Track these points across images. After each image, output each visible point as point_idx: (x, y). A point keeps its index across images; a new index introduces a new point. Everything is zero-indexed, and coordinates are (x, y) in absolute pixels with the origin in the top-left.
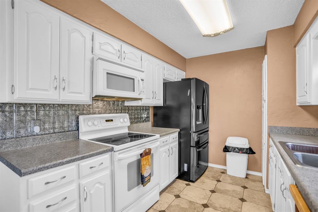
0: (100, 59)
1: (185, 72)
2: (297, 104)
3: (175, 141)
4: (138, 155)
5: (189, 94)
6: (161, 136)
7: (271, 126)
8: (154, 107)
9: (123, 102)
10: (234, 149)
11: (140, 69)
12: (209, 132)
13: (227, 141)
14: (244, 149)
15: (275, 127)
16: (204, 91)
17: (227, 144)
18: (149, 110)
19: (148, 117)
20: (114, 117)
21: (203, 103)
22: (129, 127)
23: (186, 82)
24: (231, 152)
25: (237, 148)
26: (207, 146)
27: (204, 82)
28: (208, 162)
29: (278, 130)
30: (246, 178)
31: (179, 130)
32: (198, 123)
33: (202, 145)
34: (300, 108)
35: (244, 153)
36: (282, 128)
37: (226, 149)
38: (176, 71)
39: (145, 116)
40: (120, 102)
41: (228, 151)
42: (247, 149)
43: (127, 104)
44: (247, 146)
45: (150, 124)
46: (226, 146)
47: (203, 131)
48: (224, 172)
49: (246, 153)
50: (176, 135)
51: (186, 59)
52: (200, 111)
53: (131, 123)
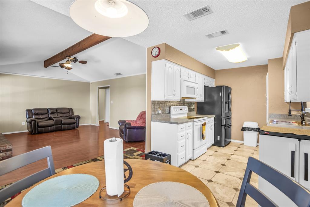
0: (185, 80)
1: (215, 79)
2: (285, 102)
3: (212, 122)
4: (201, 125)
5: (220, 94)
6: (208, 118)
7: (270, 114)
8: (197, 102)
9: (184, 99)
10: (249, 129)
11: (195, 82)
12: (232, 118)
13: (244, 124)
14: (255, 128)
15: (273, 114)
16: (229, 92)
17: (244, 126)
18: (194, 104)
19: (194, 109)
20: (182, 107)
21: (228, 100)
22: (188, 114)
23: (219, 88)
24: (247, 131)
25: (251, 128)
26: (231, 127)
27: (229, 87)
28: (231, 139)
29: (274, 116)
30: (257, 147)
31: (214, 116)
32: (226, 112)
33: (228, 126)
34: (287, 104)
35: (255, 131)
36: (277, 114)
37: (243, 129)
38: (210, 80)
39: (193, 108)
40: (183, 100)
41: (245, 130)
42: (257, 128)
43: (186, 100)
44: (257, 127)
45: (195, 112)
46: (243, 127)
47: (229, 118)
48: (242, 144)
49: (256, 131)
50: (213, 118)
51: (215, 70)
52: (227, 105)
53: (189, 111)
